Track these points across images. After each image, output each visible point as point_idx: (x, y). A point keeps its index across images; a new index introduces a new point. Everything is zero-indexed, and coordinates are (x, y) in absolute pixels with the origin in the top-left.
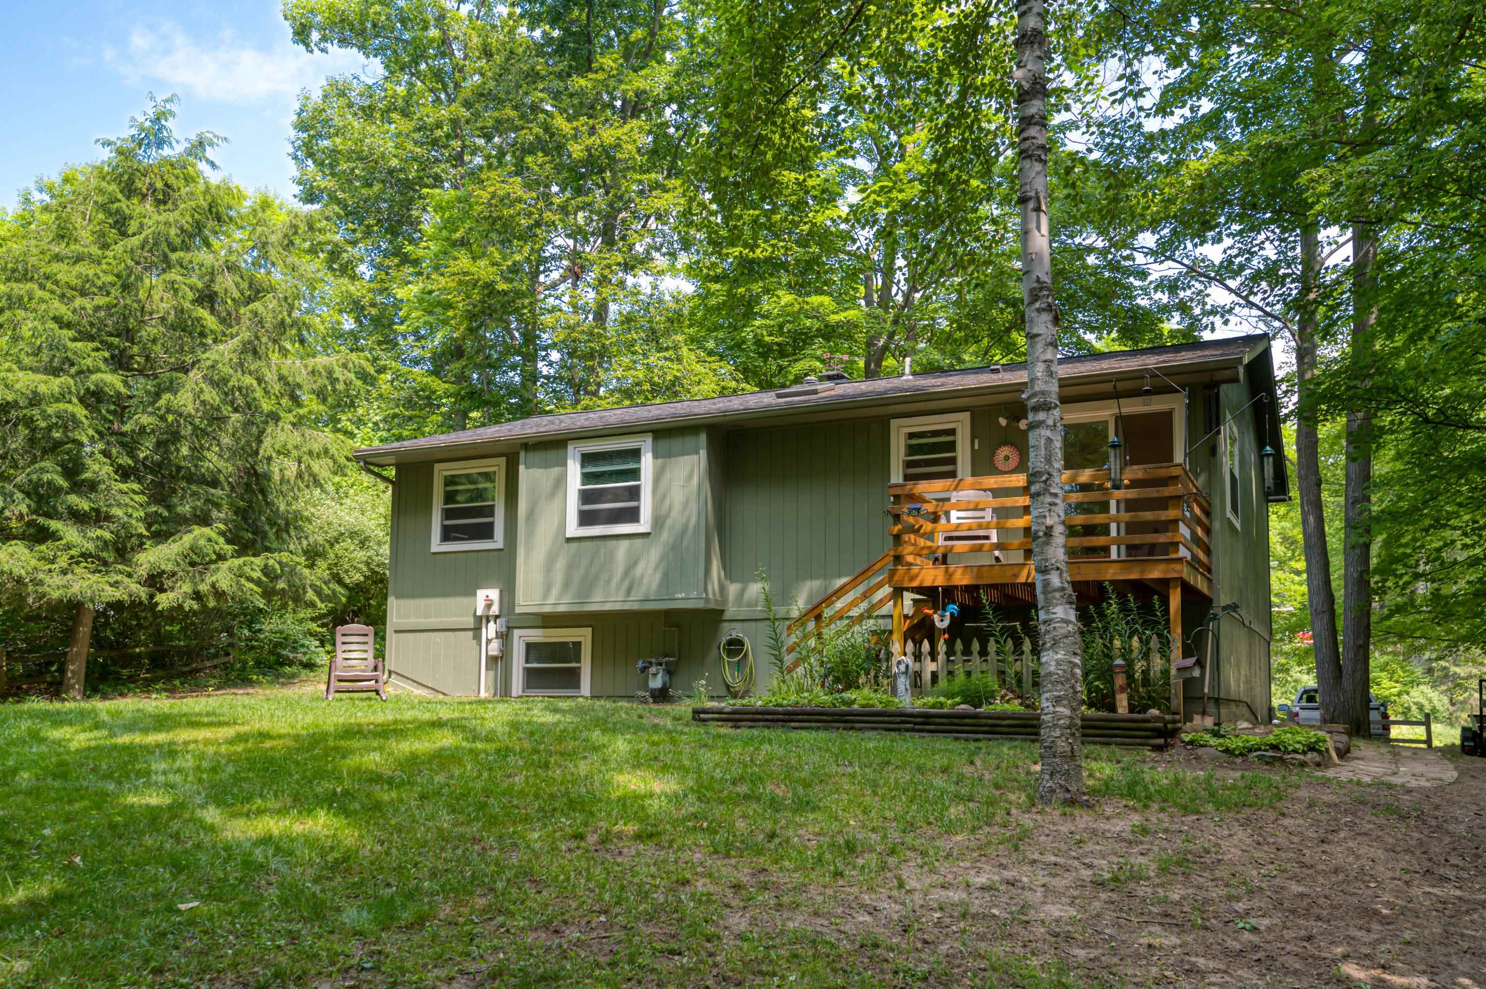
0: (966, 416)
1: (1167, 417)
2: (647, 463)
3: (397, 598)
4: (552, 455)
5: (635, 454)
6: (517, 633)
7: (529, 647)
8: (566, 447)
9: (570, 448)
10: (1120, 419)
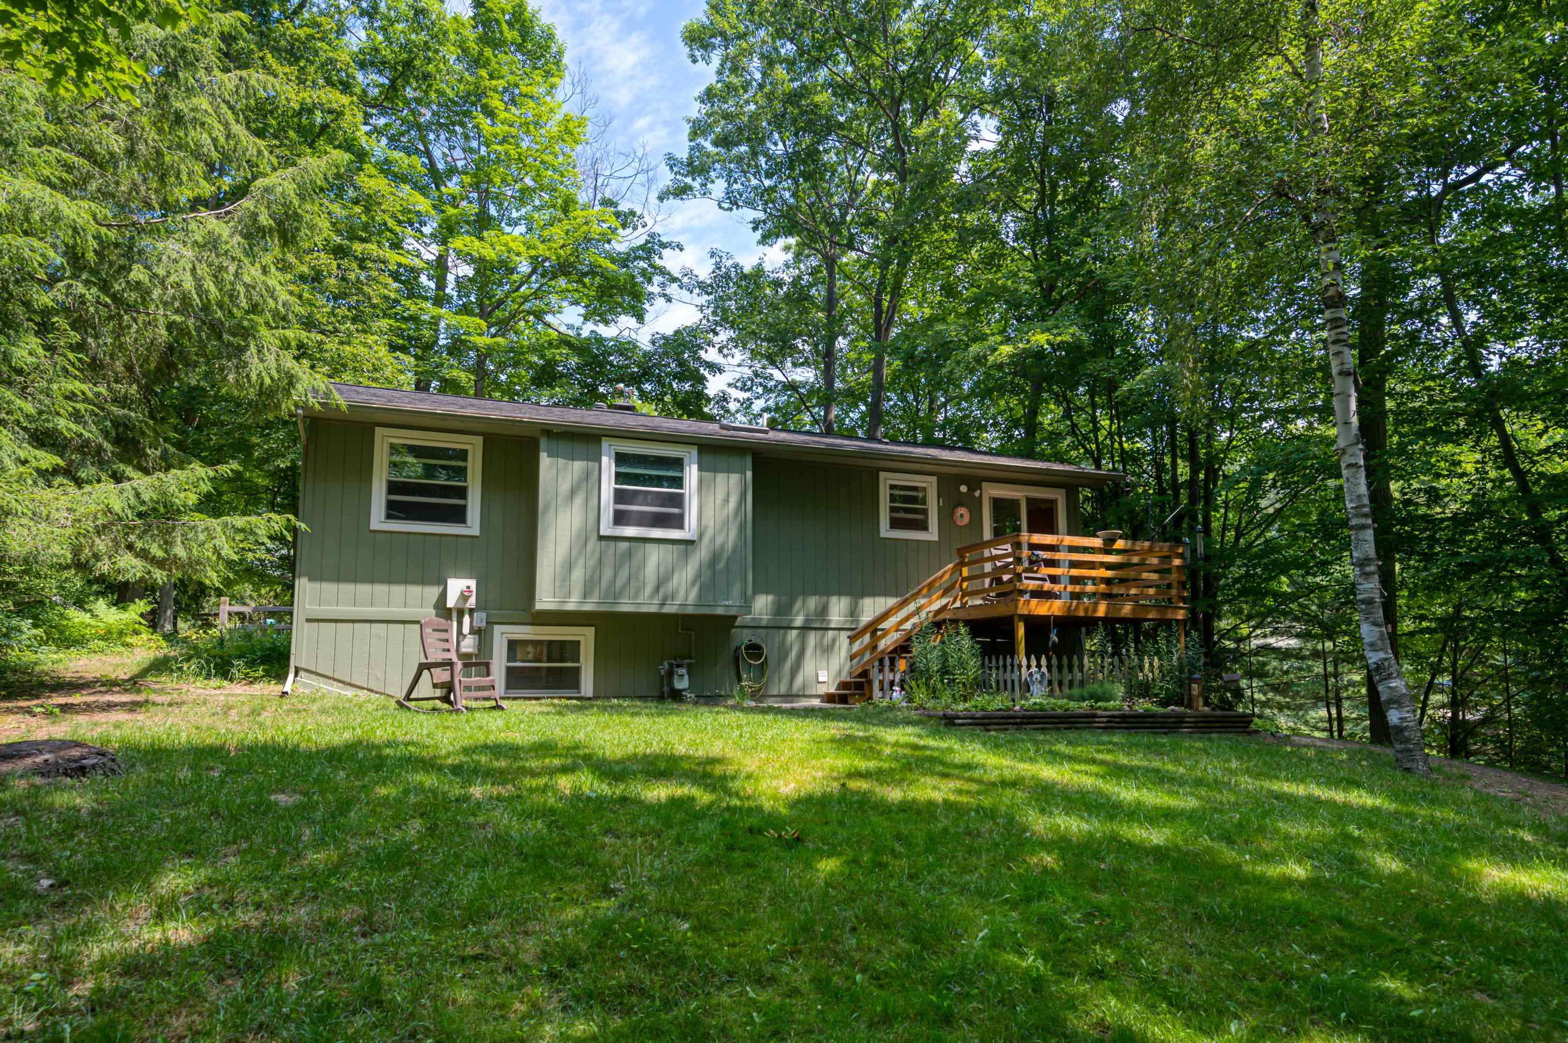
0: (934, 479)
1: (1053, 502)
2: (692, 474)
3: (311, 579)
4: (579, 447)
5: (677, 463)
6: (498, 629)
7: (513, 645)
8: (600, 442)
9: (605, 444)
10: (1030, 501)
